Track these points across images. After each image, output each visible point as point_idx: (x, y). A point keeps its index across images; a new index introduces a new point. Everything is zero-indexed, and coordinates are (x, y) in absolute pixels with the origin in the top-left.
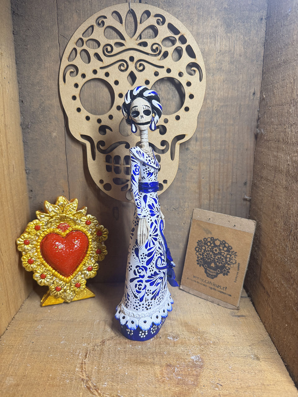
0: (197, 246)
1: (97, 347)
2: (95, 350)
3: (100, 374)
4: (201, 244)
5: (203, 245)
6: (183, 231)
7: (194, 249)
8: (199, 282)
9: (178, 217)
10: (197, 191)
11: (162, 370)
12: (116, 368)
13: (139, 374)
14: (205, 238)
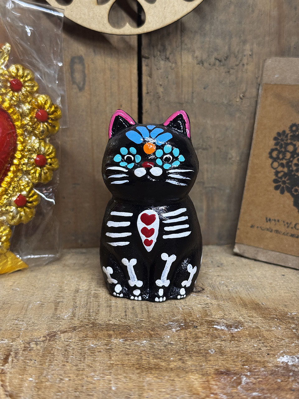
0: (274, 147)
1: (37, 344)
2: (30, 350)
3: (43, 390)
4: (282, 140)
5: (289, 141)
6: (238, 117)
7: (266, 155)
8: (280, 230)
9: (228, 82)
10: (275, 13)
11: (208, 381)
12: (86, 379)
13: (148, 389)
14: (294, 125)
